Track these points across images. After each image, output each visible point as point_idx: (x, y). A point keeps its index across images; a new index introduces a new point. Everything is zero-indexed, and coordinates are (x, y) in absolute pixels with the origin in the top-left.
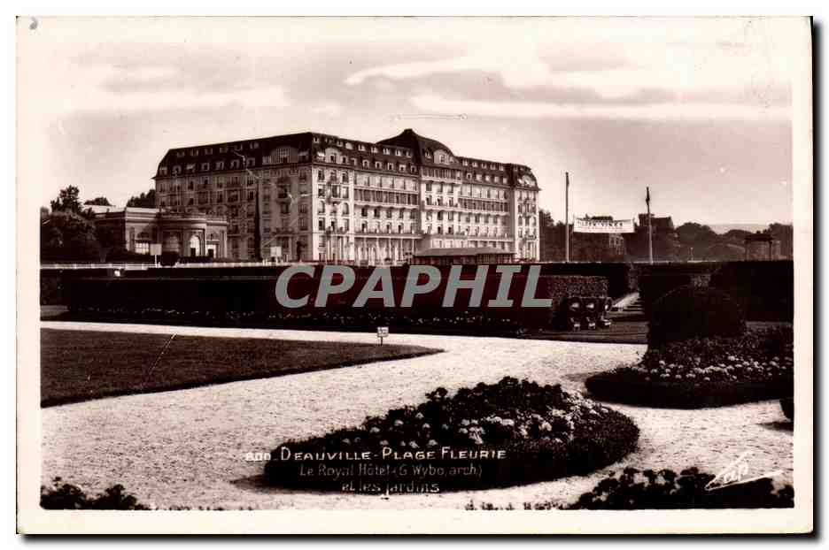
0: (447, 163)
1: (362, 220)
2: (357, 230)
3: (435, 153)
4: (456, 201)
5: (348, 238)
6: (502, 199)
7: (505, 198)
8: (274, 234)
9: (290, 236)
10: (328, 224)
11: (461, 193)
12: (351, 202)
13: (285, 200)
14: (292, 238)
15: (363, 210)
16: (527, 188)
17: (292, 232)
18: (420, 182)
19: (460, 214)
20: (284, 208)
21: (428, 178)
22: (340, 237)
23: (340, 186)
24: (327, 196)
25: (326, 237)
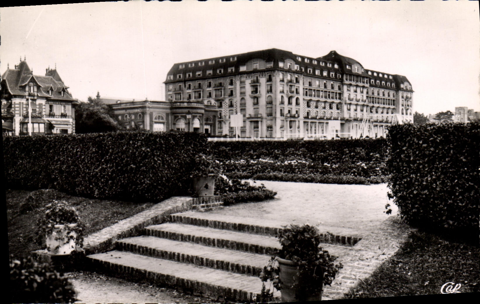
0: (360, 72)
1: (307, 109)
2: (305, 116)
3: (353, 66)
4: (365, 98)
5: (299, 121)
6: (391, 97)
7: (394, 96)
8: (248, 118)
9: (259, 120)
10: (286, 112)
11: (367, 93)
12: (301, 97)
13: (256, 95)
14: (261, 121)
15: (308, 103)
16: (407, 91)
17: (262, 118)
18: (343, 84)
19: (367, 106)
20: (256, 101)
21: (348, 82)
22: (294, 121)
23: (294, 86)
24: (285, 92)
25: (285, 121)
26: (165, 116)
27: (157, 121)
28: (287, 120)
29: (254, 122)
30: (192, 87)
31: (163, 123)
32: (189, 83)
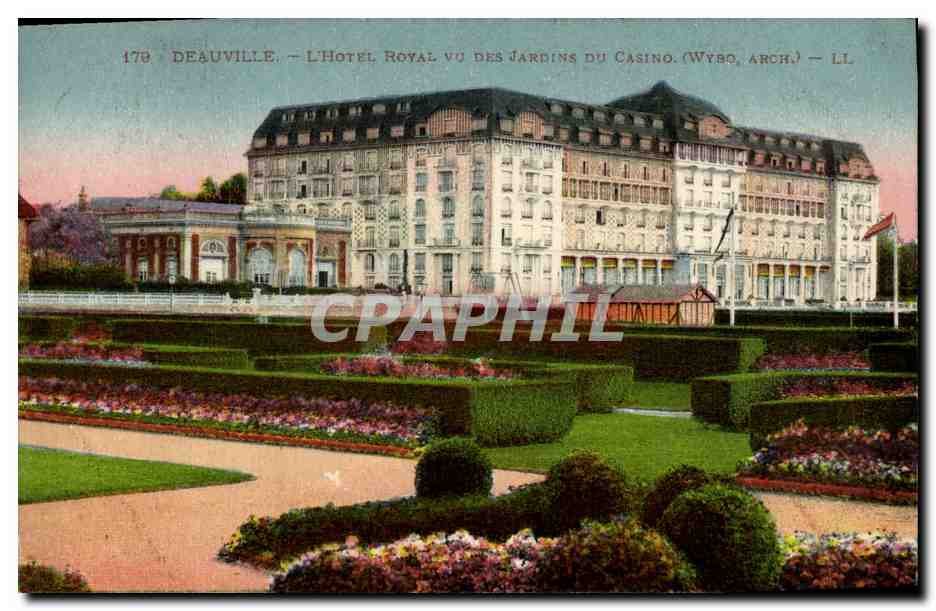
0: (720, 137)
1: (577, 228)
2: (566, 245)
3: (701, 122)
4: (734, 200)
6: (814, 196)
7: (821, 195)
8: (431, 247)
9: (454, 251)
11: (745, 186)
12: (556, 200)
13: (448, 194)
14: (459, 255)
16: (857, 180)
17: (459, 247)
18: (673, 168)
19: (742, 219)
20: (448, 208)
21: (686, 163)
22: (537, 256)
23: (538, 174)
24: (516, 189)
25: (513, 255)
26: (227, 243)
27: (209, 253)
28: (519, 253)
29: (444, 255)
30: (309, 169)
31: (223, 258)
32: (302, 160)
